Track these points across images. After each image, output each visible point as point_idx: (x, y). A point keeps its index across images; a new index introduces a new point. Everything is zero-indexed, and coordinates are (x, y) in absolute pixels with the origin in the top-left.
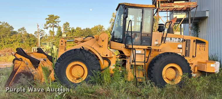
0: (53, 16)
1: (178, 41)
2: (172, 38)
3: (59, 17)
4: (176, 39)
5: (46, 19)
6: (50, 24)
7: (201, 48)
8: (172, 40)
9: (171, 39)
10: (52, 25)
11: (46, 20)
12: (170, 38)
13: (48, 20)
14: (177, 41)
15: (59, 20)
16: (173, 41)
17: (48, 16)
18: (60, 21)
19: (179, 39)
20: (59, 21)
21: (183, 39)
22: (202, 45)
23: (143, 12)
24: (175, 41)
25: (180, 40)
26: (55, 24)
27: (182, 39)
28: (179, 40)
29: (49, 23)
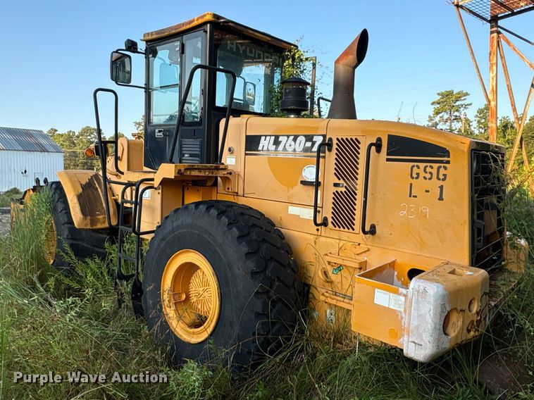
0: (449, 94)
1: (306, 150)
2: (281, 139)
3: (467, 94)
4: (295, 140)
5: (433, 103)
6: (441, 115)
7: (420, 185)
8: (281, 147)
9: (277, 143)
10: (446, 116)
11: (433, 106)
12: (273, 138)
13: (438, 106)
14: (299, 148)
15: (466, 102)
16: (285, 149)
17: (438, 94)
18: (471, 104)
19: (309, 138)
20: (466, 105)
21: (324, 136)
22: (422, 165)
23: (182, 51)
24: (290, 149)
25: (313, 143)
26: (456, 114)
27: (319, 140)
28: (309, 144)
29: (439, 113)
